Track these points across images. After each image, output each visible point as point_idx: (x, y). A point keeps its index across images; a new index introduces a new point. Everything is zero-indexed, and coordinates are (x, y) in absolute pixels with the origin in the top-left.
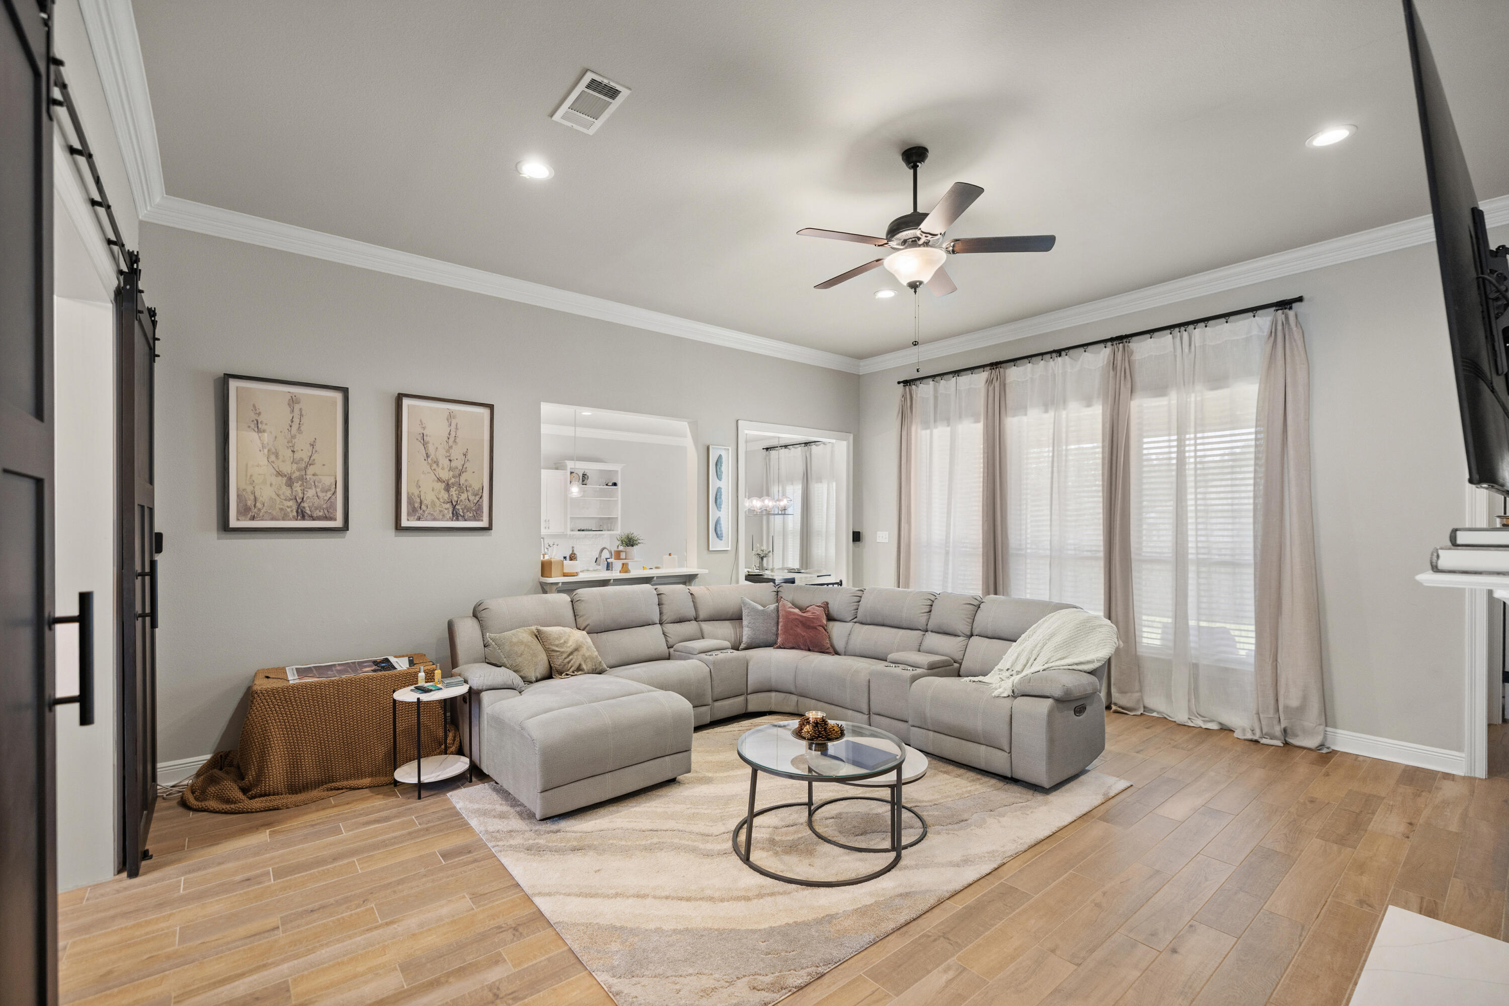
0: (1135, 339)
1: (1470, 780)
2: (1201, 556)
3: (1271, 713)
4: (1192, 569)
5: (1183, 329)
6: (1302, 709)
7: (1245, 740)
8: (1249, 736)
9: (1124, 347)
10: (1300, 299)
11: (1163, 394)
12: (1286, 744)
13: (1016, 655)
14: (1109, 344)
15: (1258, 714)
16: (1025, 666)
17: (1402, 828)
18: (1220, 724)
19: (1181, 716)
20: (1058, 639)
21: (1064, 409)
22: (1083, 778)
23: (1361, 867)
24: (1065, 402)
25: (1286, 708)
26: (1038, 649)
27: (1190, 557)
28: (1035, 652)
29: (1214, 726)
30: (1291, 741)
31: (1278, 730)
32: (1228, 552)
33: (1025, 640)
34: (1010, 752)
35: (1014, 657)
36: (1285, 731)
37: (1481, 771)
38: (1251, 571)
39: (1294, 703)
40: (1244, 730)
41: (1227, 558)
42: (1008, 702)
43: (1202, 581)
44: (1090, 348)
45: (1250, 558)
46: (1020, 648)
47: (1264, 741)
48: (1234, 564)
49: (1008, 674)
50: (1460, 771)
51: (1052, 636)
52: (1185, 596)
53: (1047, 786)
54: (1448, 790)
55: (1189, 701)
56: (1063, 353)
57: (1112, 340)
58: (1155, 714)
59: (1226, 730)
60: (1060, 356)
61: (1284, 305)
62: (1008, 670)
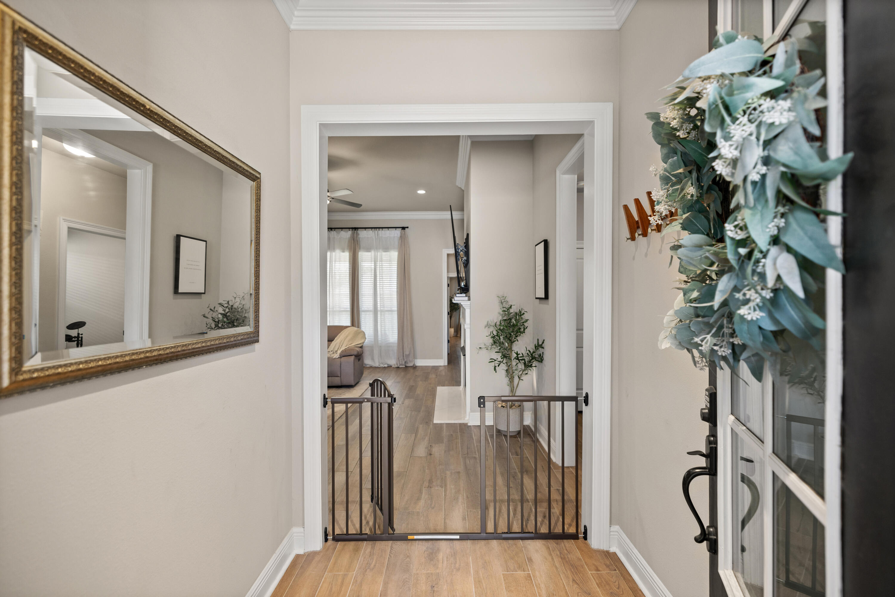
0: (359, 229)
1: (444, 366)
2: (382, 309)
3: (402, 358)
4: (379, 313)
5: (375, 229)
6: (409, 355)
7: (396, 367)
8: (396, 366)
9: (357, 232)
10: (408, 227)
11: (369, 252)
12: (406, 366)
13: (334, 345)
14: (351, 229)
15: (399, 358)
16: (338, 349)
17: (435, 376)
18: (388, 364)
19: (377, 365)
20: (349, 338)
21: (334, 252)
22: (360, 383)
23: (430, 384)
24: (334, 249)
25: (406, 355)
26: (343, 342)
27: (378, 309)
28: (342, 343)
29: (386, 366)
30: (407, 365)
31: (403, 362)
32: (390, 307)
33: (337, 340)
34: (341, 377)
35: (333, 346)
36: (405, 362)
37: (446, 364)
38: (396, 313)
39: (407, 353)
40: (394, 365)
41: (389, 309)
42: (339, 360)
43: (382, 317)
44: (344, 229)
45: (396, 309)
46: (335, 343)
47: (401, 366)
48: (392, 311)
49: (332, 353)
50: (442, 364)
51: (347, 337)
52: (377, 322)
53: (353, 384)
54: (441, 368)
55: (379, 359)
56: (333, 229)
57: (352, 228)
58: (368, 366)
59: (390, 367)
60: (332, 230)
61: (403, 228)
62: (332, 351)
